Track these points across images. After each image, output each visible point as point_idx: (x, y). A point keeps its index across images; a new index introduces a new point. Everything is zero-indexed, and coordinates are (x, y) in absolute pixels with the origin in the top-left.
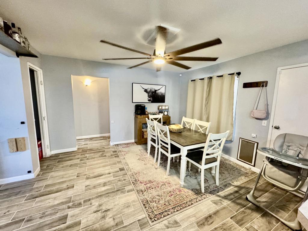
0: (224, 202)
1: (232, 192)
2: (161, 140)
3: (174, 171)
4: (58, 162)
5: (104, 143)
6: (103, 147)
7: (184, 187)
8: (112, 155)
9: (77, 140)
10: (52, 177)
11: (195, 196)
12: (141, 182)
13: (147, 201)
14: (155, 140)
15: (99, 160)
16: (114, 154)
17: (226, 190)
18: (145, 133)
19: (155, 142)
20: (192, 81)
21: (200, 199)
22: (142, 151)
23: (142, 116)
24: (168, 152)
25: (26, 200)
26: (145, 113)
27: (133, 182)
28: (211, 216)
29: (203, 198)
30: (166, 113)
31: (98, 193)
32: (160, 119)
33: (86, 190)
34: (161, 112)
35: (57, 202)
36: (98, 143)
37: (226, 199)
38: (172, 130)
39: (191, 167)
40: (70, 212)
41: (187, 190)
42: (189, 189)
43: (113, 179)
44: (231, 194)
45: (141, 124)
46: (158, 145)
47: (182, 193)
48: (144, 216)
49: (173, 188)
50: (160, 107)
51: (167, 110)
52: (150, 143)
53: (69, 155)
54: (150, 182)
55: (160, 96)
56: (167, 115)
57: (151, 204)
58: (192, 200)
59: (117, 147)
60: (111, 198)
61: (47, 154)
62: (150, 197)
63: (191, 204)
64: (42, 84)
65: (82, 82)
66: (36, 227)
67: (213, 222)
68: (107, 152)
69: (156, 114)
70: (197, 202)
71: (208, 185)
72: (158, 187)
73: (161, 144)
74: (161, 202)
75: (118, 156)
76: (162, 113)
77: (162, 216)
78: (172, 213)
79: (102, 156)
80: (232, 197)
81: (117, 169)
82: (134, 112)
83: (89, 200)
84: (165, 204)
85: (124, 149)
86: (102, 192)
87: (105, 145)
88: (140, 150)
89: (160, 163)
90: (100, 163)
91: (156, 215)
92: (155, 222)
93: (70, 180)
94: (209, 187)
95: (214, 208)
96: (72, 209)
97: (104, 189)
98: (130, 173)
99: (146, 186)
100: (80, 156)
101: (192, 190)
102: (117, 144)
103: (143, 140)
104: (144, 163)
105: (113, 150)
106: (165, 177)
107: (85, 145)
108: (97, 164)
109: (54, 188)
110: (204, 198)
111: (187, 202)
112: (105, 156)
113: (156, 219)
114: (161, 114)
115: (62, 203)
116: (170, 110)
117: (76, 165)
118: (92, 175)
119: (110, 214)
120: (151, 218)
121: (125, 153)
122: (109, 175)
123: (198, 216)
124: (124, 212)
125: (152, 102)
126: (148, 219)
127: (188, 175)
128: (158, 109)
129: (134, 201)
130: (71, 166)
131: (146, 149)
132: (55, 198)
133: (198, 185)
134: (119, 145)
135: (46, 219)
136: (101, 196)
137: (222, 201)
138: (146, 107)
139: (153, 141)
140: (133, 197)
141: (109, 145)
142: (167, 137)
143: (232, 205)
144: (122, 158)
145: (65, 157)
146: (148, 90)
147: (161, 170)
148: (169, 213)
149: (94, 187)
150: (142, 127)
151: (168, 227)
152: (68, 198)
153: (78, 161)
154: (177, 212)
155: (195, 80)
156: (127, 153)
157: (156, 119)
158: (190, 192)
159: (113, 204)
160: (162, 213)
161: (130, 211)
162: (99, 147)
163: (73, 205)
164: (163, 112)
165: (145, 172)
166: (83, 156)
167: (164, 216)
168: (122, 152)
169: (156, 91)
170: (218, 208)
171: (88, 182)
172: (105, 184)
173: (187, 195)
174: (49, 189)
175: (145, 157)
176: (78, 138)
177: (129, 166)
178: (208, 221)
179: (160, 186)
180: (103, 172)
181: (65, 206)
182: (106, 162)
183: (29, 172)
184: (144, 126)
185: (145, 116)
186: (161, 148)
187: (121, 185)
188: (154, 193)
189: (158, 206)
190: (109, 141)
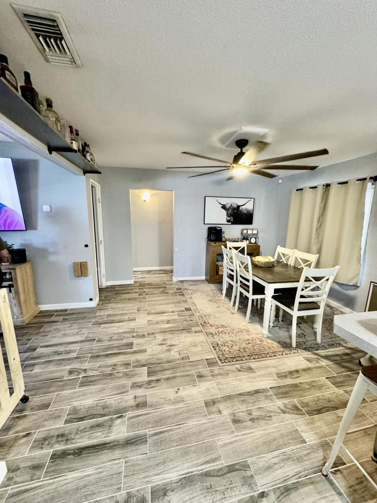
0: (322, 361)
1: (339, 353)
2: (241, 276)
3: (257, 319)
4: (116, 294)
5: (164, 277)
6: (164, 282)
7: (268, 337)
8: (175, 293)
9: (134, 272)
10: (112, 308)
11: (281, 349)
12: (211, 325)
13: (218, 344)
14: (233, 276)
15: (160, 296)
16: (178, 291)
17: (331, 350)
18: (220, 268)
19: (232, 279)
20: (297, 190)
21: (287, 352)
22: (215, 292)
23: (218, 244)
24: (248, 292)
25: (92, 324)
26: (222, 239)
27: (201, 324)
28: (298, 371)
29: (292, 353)
30: (253, 240)
31: (161, 329)
32: (244, 248)
33: (148, 325)
34: (245, 238)
35: (121, 331)
36: (157, 277)
37: (327, 359)
38: (257, 263)
39: (282, 317)
40: (136, 341)
41: (272, 341)
42: (275, 341)
43: (178, 318)
44: (338, 355)
45: (216, 255)
46: (237, 282)
47: (264, 343)
48: (213, 357)
49: (253, 336)
50: (245, 231)
51: (256, 236)
52: (226, 280)
53: (126, 288)
54: (223, 326)
55: (246, 214)
56: (255, 243)
57: (222, 347)
58: (276, 352)
59: (182, 284)
60: (175, 336)
61: (103, 284)
62: (221, 341)
63: (273, 355)
64: (99, 202)
65: (139, 197)
66: (106, 347)
67: (299, 377)
68: (169, 289)
69: (238, 242)
70: (282, 355)
71: (304, 340)
72: (233, 333)
73: (241, 282)
74: (234, 347)
75: (183, 295)
76: (247, 239)
77: (235, 360)
78: (246, 360)
79: (163, 293)
80: (338, 358)
81: (182, 308)
82: (206, 237)
83: (153, 334)
84: (239, 350)
85: (191, 288)
86: (166, 328)
87: (167, 281)
88: (212, 290)
89: (239, 308)
90: (161, 300)
91: (227, 358)
92: (225, 364)
93: (131, 313)
94: (305, 343)
95: (305, 364)
96: (137, 339)
97: (167, 326)
98: (198, 314)
99: (218, 330)
100: (137, 290)
101: (279, 342)
102: (182, 281)
103: (217, 277)
104: (217, 305)
105: (177, 286)
106: (244, 323)
107: (142, 278)
108: (158, 300)
109: (116, 318)
110: (294, 353)
111: (268, 353)
112: (167, 293)
113: (226, 361)
114: (245, 241)
115: (126, 332)
116: (260, 235)
117: (135, 299)
118: (153, 311)
119: (175, 349)
120: (220, 360)
121: (192, 292)
122: (173, 313)
123: (279, 368)
124: (190, 350)
125: (232, 224)
126: (218, 360)
127: (277, 326)
128: (242, 233)
129: (202, 342)
130: (129, 299)
131: (221, 290)
132: (119, 327)
133: (289, 339)
134: (184, 282)
135: (114, 342)
136: (164, 332)
137: (320, 360)
138: (223, 231)
139: (231, 277)
140: (201, 338)
141: (171, 281)
142: (248, 272)
143: (334, 366)
144: (188, 297)
145: (121, 290)
146: (228, 206)
147: (238, 316)
148: (243, 359)
149: (157, 323)
150: (217, 259)
151: (239, 371)
152: (131, 329)
153: (136, 295)
154: (254, 360)
155: (302, 189)
156: (195, 291)
157: (236, 248)
158: (275, 344)
159: (178, 341)
160: (235, 358)
161: (197, 350)
162: (159, 282)
163: (137, 335)
164: (249, 238)
165: (217, 316)
166: (142, 290)
167: (236, 361)
168: (188, 291)
169: (239, 207)
170: (310, 365)
171: (150, 317)
172: (168, 322)
173: (270, 346)
174: (111, 318)
175: (218, 298)
176: (135, 269)
177: (198, 306)
178: (293, 375)
179: (235, 332)
180: (166, 310)
181: (129, 335)
182: (168, 300)
183: (91, 299)
184: (220, 258)
185: (221, 243)
186: (241, 286)
187: (187, 325)
188: (227, 338)
189: (230, 351)
190: (172, 276)
